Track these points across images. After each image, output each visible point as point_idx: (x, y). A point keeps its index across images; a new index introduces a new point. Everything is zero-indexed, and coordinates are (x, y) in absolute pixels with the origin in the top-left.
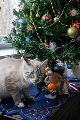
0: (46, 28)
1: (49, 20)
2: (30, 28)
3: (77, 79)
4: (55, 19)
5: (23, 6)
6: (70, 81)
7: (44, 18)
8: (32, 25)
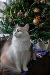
0: (20, 20)
1: (21, 15)
2: (10, 20)
3: (42, 50)
4: (25, 14)
5: (6, 7)
6: (37, 52)
7: (18, 14)
8: (11, 18)
